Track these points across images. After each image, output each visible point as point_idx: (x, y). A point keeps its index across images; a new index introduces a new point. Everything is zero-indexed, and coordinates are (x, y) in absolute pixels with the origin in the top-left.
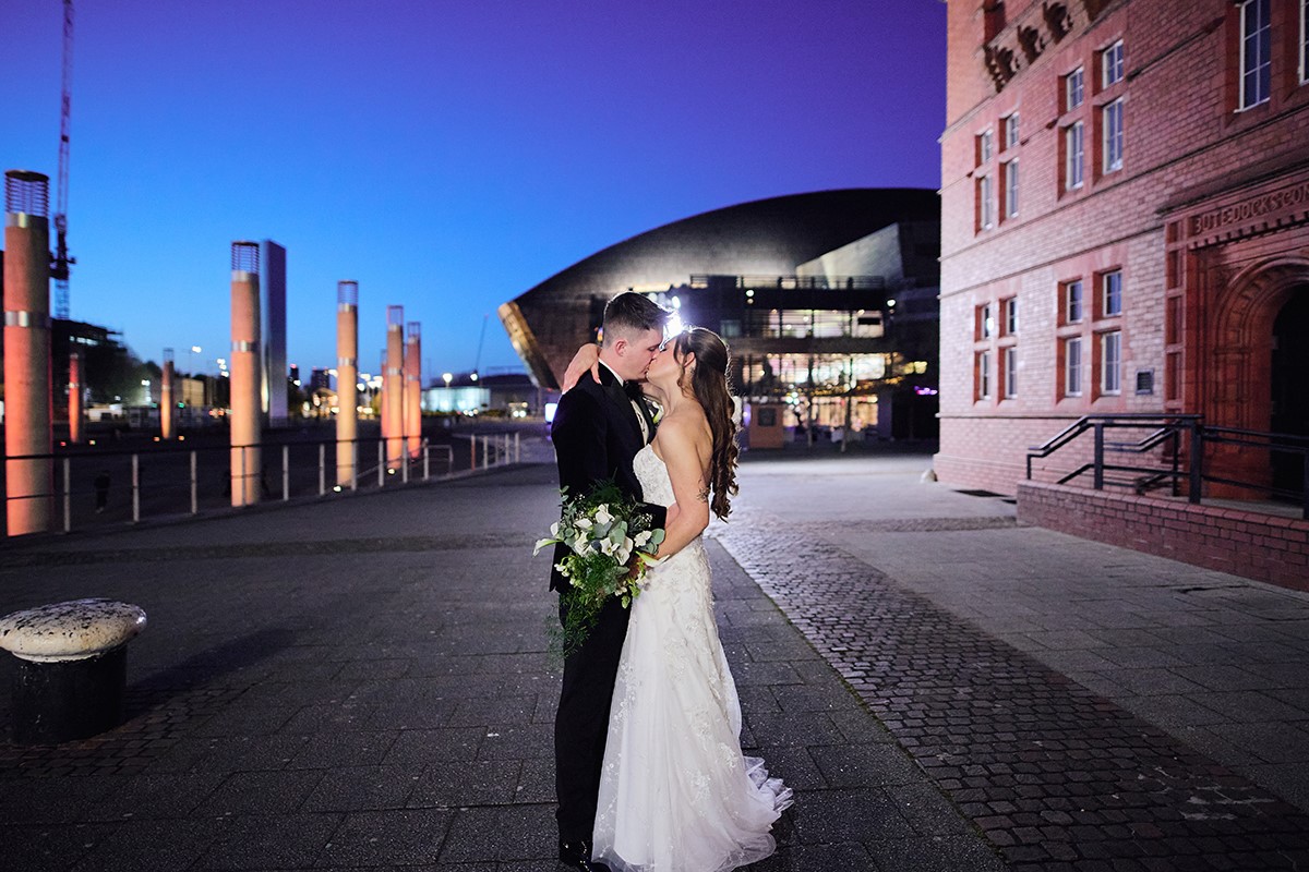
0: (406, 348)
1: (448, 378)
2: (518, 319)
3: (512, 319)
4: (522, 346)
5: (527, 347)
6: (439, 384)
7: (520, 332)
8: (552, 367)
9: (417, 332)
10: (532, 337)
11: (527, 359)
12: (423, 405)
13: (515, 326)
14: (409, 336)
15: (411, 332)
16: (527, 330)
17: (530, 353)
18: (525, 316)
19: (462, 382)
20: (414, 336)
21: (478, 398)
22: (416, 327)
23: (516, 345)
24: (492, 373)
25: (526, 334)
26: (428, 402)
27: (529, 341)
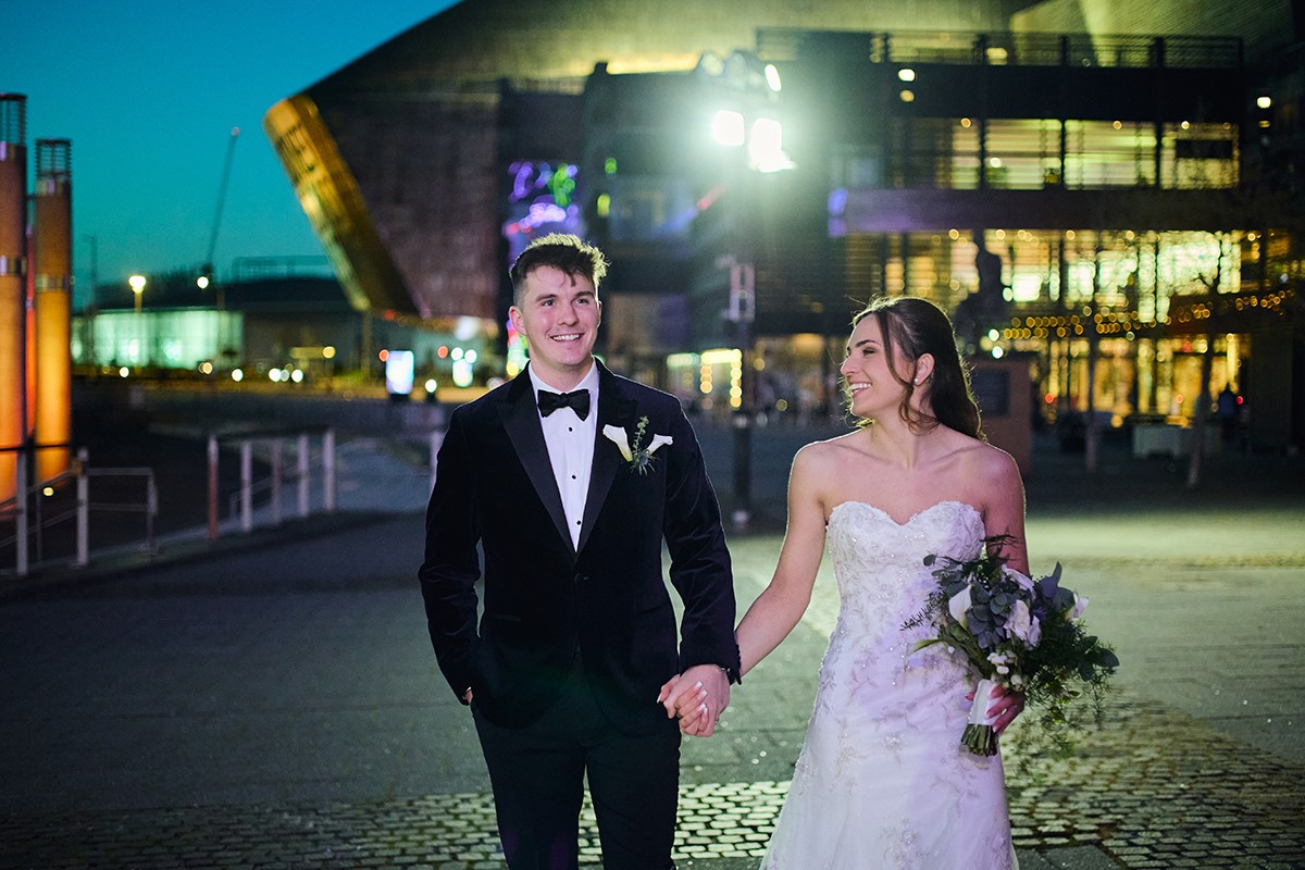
0: (31, 205)
1: (138, 284)
2: (316, 140)
3: (300, 138)
4: (324, 206)
5: (335, 206)
6: (116, 299)
7: (320, 173)
8: (402, 258)
9: (60, 167)
10: (350, 184)
11: (339, 239)
12: (77, 350)
13: (309, 157)
14: (40, 175)
15: (46, 166)
16: (338, 165)
17: (346, 226)
18: (334, 133)
19: (171, 295)
20: (54, 175)
21: (213, 335)
22: (60, 150)
23: (311, 204)
24: (247, 273)
25: (335, 178)
26: (89, 343)
27: (344, 195)
